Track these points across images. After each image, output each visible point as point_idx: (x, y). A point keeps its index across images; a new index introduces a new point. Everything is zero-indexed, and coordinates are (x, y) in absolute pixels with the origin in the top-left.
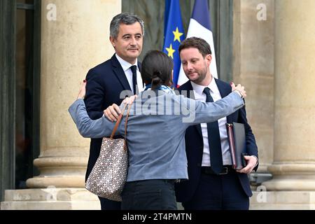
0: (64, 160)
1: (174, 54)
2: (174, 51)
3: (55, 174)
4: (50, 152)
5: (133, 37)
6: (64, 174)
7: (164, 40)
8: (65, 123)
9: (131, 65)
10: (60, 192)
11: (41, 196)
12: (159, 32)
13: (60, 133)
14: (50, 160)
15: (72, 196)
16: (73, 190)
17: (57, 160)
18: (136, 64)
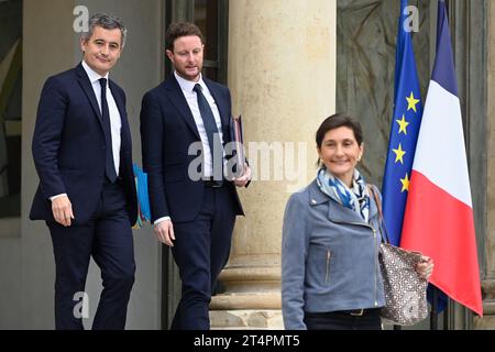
0: (259, 272)
1: (407, 128)
2: (407, 124)
3: (246, 290)
4: (240, 260)
5: (107, 45)
6: (258, 290)
7: (395, 108)
8: (260, 222)
9: (100, 77)
10: (252, 315)
11: (227, 321)
12: (387, 98)
13: (252, 235)
14: (239, 272)
15: (268, 321)
16: (269, 312)
17: (248, 272)
18: (106, 77)
